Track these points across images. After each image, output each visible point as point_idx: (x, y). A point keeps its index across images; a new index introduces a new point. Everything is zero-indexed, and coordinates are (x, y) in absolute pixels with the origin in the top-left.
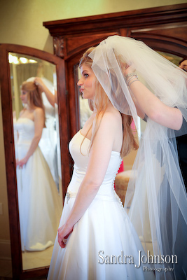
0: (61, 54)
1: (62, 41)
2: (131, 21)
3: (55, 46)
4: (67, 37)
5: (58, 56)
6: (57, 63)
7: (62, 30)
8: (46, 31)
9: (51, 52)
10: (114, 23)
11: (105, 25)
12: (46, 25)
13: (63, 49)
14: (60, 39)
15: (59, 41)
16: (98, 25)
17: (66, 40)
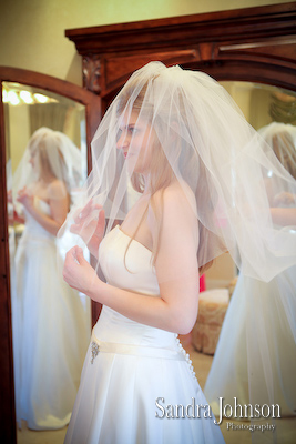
0: (96, 87)
1: (98, 63)
2: (219, 31)
3: (86, 72)
4: (107, 56)
5: (89, 90)
6: (87, 101)
7: (98, 44)
8: (71, 46)
9: (79, 82)
10: (189, 34)
11: (173, 36)
12: (71, 34)
13: (98, 77)
14: (94, 60)
15: (92, 64)
16: (162, 37)
17: (105, 62)
